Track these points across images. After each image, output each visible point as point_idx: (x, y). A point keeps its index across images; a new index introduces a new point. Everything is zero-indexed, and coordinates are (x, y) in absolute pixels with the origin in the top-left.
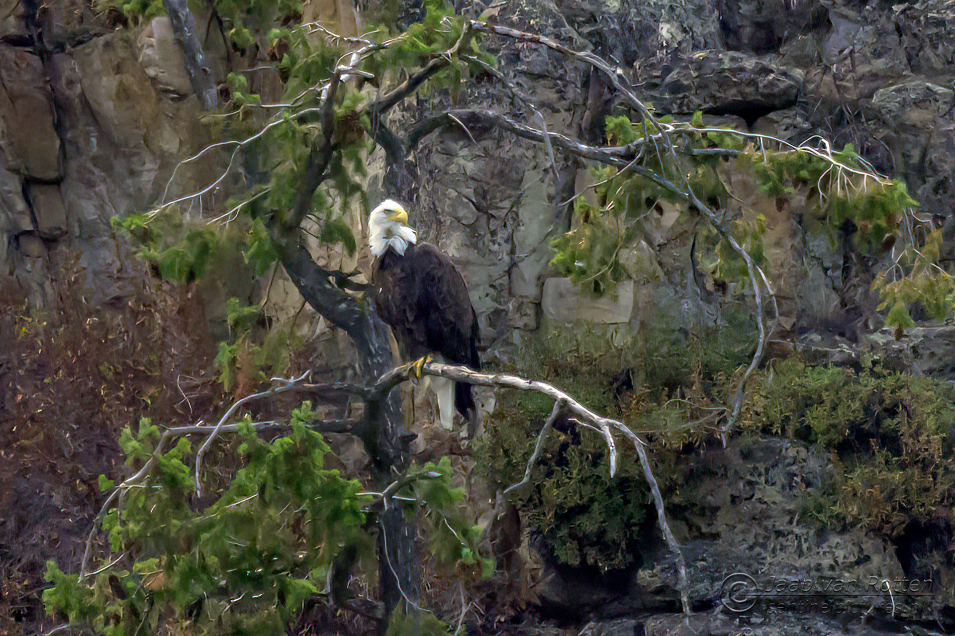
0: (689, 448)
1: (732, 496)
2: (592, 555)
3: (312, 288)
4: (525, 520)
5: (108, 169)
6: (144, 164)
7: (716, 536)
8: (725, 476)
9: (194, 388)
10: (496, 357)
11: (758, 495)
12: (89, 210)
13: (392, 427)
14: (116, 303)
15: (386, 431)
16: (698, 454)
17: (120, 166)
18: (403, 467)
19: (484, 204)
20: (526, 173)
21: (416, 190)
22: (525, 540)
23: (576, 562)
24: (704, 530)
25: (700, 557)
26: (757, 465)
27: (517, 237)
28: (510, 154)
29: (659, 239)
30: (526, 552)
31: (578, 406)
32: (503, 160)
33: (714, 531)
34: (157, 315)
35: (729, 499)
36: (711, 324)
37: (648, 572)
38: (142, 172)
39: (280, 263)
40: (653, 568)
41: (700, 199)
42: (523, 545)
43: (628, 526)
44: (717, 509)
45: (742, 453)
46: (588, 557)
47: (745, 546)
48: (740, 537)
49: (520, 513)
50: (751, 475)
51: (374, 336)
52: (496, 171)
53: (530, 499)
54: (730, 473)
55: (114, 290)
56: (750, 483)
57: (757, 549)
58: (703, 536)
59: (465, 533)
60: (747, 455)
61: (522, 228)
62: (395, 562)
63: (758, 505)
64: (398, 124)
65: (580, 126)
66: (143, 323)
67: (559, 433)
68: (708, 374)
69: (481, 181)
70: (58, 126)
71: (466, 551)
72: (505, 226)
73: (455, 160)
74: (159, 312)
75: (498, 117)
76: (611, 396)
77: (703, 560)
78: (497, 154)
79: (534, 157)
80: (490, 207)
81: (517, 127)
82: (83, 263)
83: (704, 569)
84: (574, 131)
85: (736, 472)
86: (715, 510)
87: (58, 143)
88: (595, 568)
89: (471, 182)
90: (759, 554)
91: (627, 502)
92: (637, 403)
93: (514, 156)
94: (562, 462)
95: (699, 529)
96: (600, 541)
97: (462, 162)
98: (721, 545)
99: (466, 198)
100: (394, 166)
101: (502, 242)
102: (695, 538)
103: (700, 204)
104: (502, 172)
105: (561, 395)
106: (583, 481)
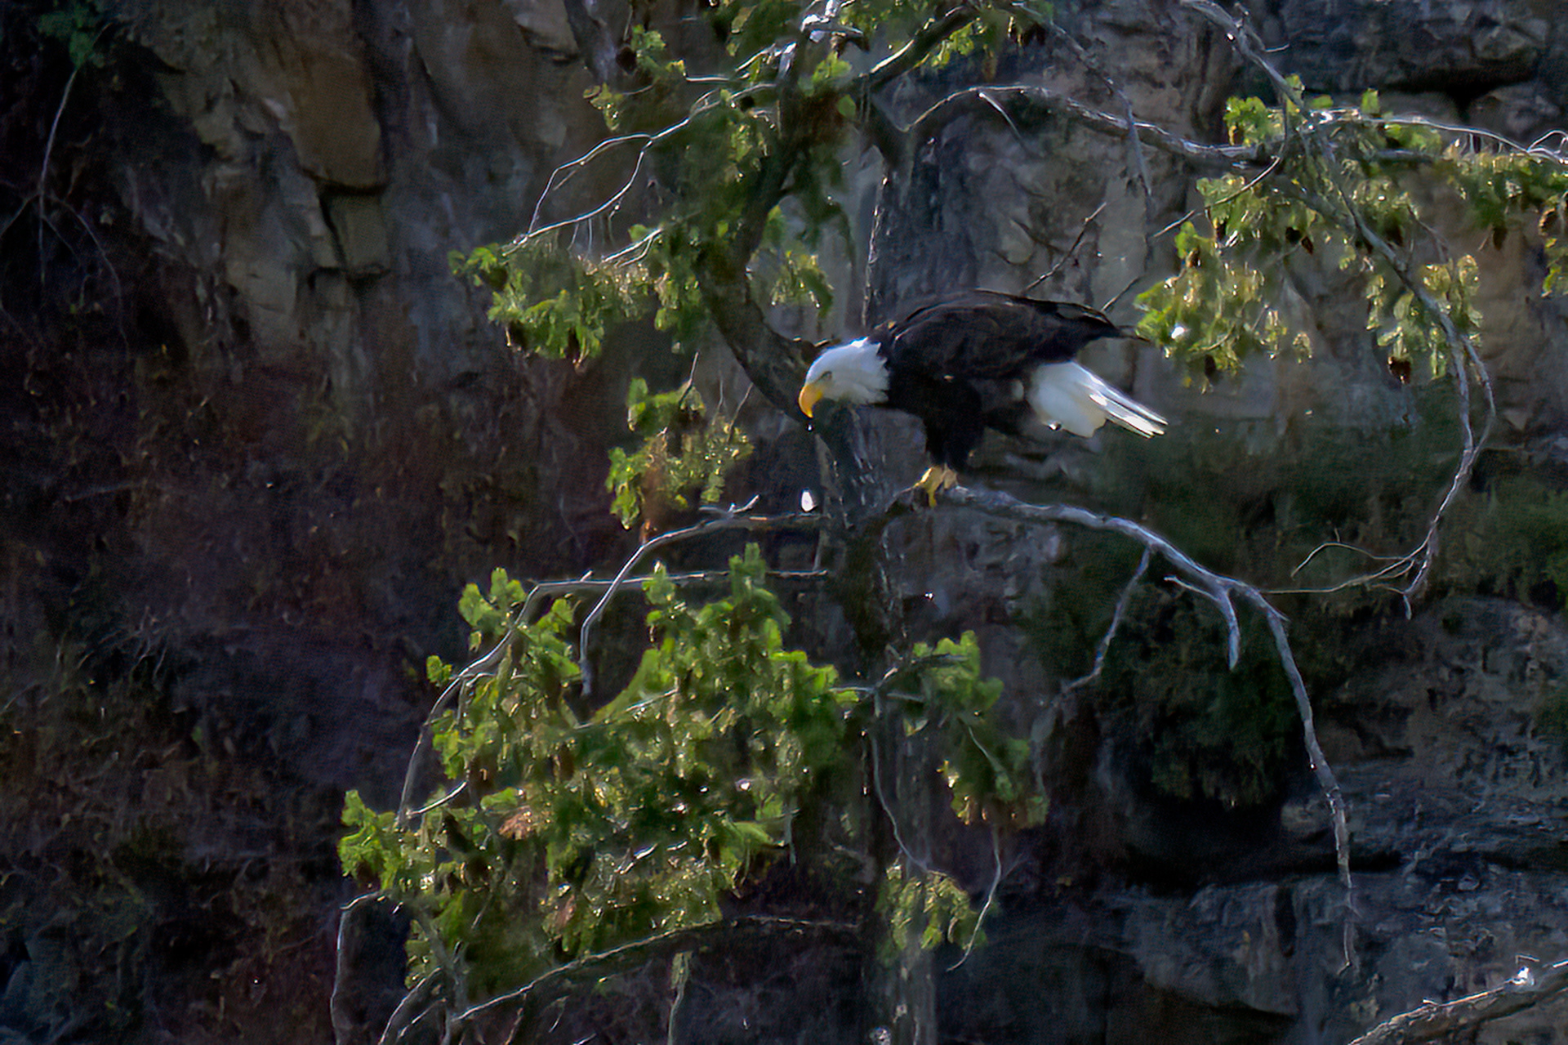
0: (1364, 615)
1: (1430, 691)
2: (1210, 782)
3: (766, 366)
4: (1105, 726)
5: (455, 171)
6: (512, 164)
7: (1405, 753)
8: (1421, 658)
9: (583, 518)
10: (1061, 471)
11: (1471, 690)
12: (425, 237)
13: (889, 585)
14: (466, 382)
15: (878, 588)
16: (1378, 626)
17: (472, 168)
18: (904, 647)
19: (1043, 231)
20: (1110, 185)
21: (938, 208)
22: (1106, 756)
23: (1186, 793)
24: (1387, 743)
25: (1381, 785)
26: (1471, 643)
27: (1097, 283)
28: (1086, 153)
29: (1317, 287)
30: (1105, 776)
31: (1179, 557)
32: (1073, 164)
33: (1402, 745)
34: (531, 402)
35: (1425, 695)
36: (1400, 420)
37: (1299, 809)
38: (507, 177)
39: (715, 326)
40: (1306, 802)
41: (1373, 230)
42: (1102, 766)
43: (1268, 737)
44: (1407, 712)
45: (1445, 622)
46: (1205, 785)
47: (1451, 768)
48: (1443, 756)
49: (1098, 715)
50: (1462, 657)
51: (861, 440)
52: (1064, 179)
53: (1113, 695)
54: (1429, 656)
55: (462, 363)
56: (1459, 671)
57: (1469, 775)
58: (1384, 753)
59: (1002, 753)
60: (1453, 626)
61: (1102, 269)
62: (892, 797)
63: (1471, 705)
64: (909, 105)
65: (1194, 109)
66: (506, 415)
67: (1160, 591)
68: (1393, 500)
69: (1040, 196)
70: (378, 104)
71: (1002, 780)
72: (1076, 263)
73: (999, 162)
74: (533, 396)
75: (1057, 100)
76: (1243, 532)
77: (1386, 790)
78: (1064, 151)
79: (1124, 158)
80: (1052, 236)
81: (1087, 114)
82: (416, 318)
83: (1386, 805)
84: (1184, 119)
85: (1438, 656)
86: (1404, 713)
87: (376, 130)
88: (1216, 803)
89: (1024, 198)
90: (1472, 782)
91: (1265, 700)
92: (1283, 544)
93: (1091, 158)
94: (1165, 635)
95: (1379, 743)
96: (1222, 759)
97: (1008, 164)
98: (1411, 769)
99: (1016, 221)
100: (895, 175)
101: (1072, 290)
102: (1373, 757)
103: (1373, 238)
104: (1071, 180)
105: (1154, 539)
106: (1196, 666)
